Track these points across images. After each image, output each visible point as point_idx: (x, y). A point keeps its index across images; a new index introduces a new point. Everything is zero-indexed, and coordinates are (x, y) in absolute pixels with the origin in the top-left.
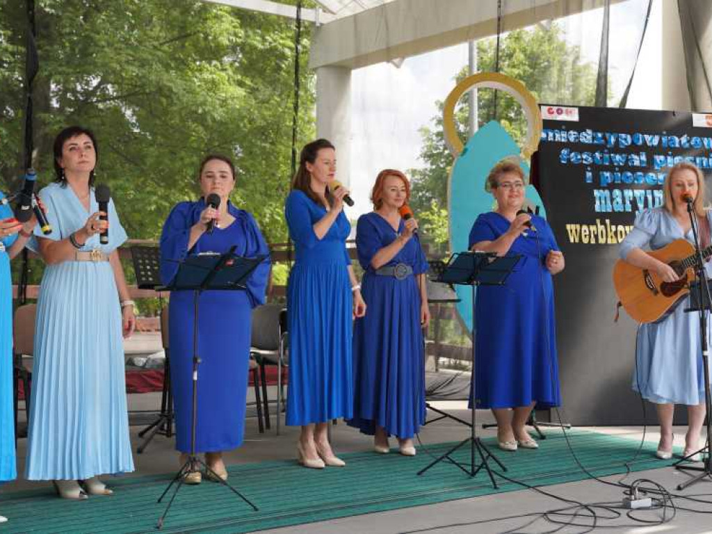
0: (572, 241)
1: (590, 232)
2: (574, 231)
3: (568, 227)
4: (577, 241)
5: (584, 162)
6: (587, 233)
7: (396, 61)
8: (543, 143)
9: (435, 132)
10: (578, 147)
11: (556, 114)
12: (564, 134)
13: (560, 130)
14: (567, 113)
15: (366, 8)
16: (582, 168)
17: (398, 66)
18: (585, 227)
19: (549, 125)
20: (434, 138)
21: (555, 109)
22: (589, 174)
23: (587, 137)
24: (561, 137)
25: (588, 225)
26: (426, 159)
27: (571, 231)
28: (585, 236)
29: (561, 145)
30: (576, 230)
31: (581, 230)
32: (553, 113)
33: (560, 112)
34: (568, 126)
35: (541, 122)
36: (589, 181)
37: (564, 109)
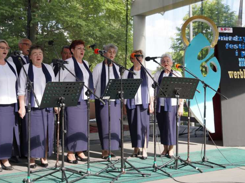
0: (230, 77)
1: (237, 74)
2: (231, 74)
3: (229, 72)
4: (232, 77)
5: (235, 48)
6: (236, 74)
7: (162, 13)
8: (219, 41)
10: (233, 42)
11: (224, 30)
12: (227, 38)
13: (226, 36)
14: (228, 30)
16: (234, 50)
17: (163, 15)
18: (235, 72)
19: (221, 34)
20: (176, 41)
21: (223, 28)
22: (237, 52)
23: (236, 38)
24: (226, 39)
25: (237, 71)
26: (173, 49)
27: (230, 74)
28: (236, 75)
29: (226, 42)
30: (232, 73)
31: (234, 73)
32: (223, 30)
33: (225, 29)
34: (229, 35)
35: (218, 33)
36: (237, 55)
37: (227, 28)
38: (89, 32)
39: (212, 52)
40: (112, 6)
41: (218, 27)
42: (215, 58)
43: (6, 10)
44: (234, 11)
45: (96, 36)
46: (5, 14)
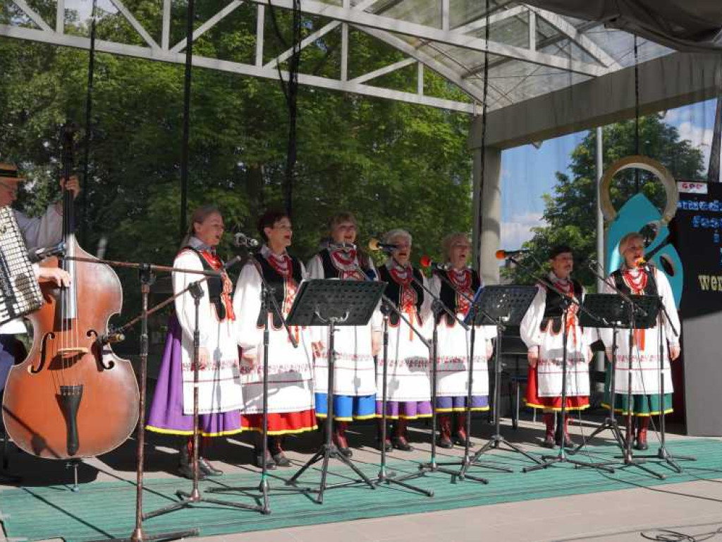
0: (703, 288)
1: (717, 281)
2: (705, 281)
3: (700, 277)
4: (708, 288)
5: (713, 226)
6: (715, 282)
7: (537, 144)
8: (679, 211)
9: (555, 197)
10: (707, 214)
11: (689, 188)
12: (695, 204)
13: (694, 201)
14: (698, 188)
15: (515, 102)
16: (710, 230)
18: (713, 278)
19: (684, 197)
20: (555, 202)
21: (688, 184)
22: (716, 235)
23: (713, 205)
24: (694, 206)
25: (716, 276)
26: (549, 220)
27: (702, 280)
28: (714, 285)
29: (694, 213)
30: (707, 280)
31: (710, 280)
32: (686, 187)
33: (692, 186)
34: (699, 197)
35: (678, 195)
36: (716, 241)
37: (696, 184)
38: (379, 182)
39: (663, 232)
40: (426, 127)
41: (676, 181)
42: (670, 247)
43: (207, 135)
44: (688, 141)
45: (393, 189)
46: (204, 143)
